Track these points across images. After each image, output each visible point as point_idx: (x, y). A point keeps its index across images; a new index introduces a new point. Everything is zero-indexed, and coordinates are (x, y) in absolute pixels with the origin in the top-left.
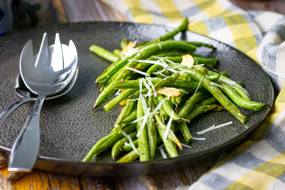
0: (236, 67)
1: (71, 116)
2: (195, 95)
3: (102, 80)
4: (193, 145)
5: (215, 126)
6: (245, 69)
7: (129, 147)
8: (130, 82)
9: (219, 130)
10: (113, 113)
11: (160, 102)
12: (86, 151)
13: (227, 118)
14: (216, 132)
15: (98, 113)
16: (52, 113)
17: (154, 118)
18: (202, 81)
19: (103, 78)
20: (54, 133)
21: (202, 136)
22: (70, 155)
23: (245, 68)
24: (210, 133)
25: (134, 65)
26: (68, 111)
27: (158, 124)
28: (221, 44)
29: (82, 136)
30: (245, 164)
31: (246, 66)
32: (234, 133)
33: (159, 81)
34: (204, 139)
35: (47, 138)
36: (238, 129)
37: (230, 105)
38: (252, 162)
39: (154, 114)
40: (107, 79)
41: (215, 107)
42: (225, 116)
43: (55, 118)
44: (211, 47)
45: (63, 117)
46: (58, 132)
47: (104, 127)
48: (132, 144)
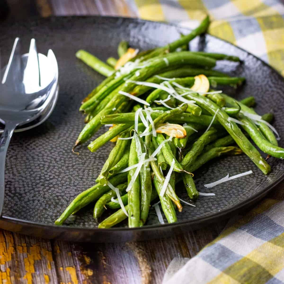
0: (267, 90)
1: (46, 155)
2: (207, 133)
3: (89, 106)
4: (198, 203)
5: (229, 177)
6: (278, 95)
7: (116, 204)
8: (122, 116)
9: (234, 182)
10: (100, 153)
11: (160, 145)
12: (62, 206)
13: (247, 165)
14: (229, 186)
15: (80, 152)
16: (22, 150)
17: (150, 166)
18: (217, 115)
19: (89, 104)
20: (24, 179)
21: (211, 190)
22: (42, 211)
23: (278, 93)
24: (222, 186)
25: (130, 89)
26: (43, 147)
27: (155, 175)
28: (251, 57)
29: (59, 184)
30: (259, 233)
31: (279, 91)
32: (253, 188)
33: (161, 114)
34: (213, 194)
35: (14, 185)
36: (258, 181)
37: (250, 149)
38: (270, 230)
39: (150, 161)
40: (94, 104)
41: (232, 149)
42: (244, 163)
43: (25, 157)
44: (236, 60)
45: (36, 157)
46: (29, 177)
47: (87, 173)
48: (120, 201)
